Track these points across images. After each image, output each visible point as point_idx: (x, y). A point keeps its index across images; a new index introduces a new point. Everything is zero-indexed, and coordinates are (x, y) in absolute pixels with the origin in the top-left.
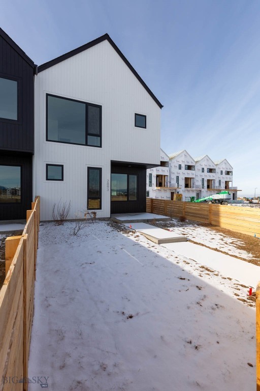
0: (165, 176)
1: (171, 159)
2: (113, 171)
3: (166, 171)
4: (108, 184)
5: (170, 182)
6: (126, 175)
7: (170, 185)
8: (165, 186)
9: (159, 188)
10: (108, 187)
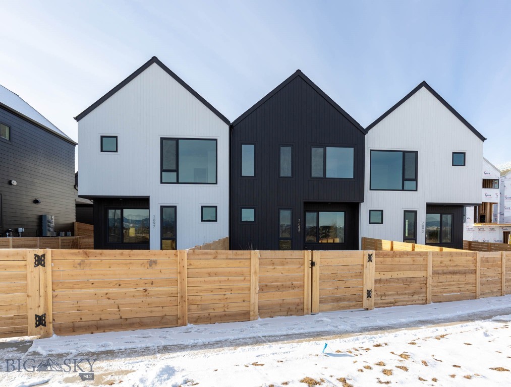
0: (491, 204)
1: (504, 174)
2: (428, 212)
3: (493, 195)
4: (423, 226)
5: (502, 214)
6: (439, 215)
7: (503, 219)
8: (491, 221)
9: (480, 225)
10: (423, 229)
